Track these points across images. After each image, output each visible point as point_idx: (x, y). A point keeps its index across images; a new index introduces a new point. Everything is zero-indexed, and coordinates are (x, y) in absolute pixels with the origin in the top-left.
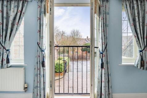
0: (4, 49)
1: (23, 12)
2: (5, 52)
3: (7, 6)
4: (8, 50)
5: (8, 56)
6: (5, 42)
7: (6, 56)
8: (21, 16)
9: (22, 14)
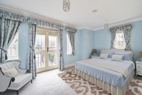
0: (2, 51)
1: (19, 28)
2: (4, 52)
3: (4, 22)
4: (6, 51)
5: (6, 55)
6: (3, 46)
7: (5, 55)
8: (17, 30)
9: (18, 29)
